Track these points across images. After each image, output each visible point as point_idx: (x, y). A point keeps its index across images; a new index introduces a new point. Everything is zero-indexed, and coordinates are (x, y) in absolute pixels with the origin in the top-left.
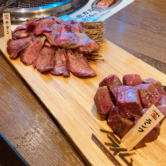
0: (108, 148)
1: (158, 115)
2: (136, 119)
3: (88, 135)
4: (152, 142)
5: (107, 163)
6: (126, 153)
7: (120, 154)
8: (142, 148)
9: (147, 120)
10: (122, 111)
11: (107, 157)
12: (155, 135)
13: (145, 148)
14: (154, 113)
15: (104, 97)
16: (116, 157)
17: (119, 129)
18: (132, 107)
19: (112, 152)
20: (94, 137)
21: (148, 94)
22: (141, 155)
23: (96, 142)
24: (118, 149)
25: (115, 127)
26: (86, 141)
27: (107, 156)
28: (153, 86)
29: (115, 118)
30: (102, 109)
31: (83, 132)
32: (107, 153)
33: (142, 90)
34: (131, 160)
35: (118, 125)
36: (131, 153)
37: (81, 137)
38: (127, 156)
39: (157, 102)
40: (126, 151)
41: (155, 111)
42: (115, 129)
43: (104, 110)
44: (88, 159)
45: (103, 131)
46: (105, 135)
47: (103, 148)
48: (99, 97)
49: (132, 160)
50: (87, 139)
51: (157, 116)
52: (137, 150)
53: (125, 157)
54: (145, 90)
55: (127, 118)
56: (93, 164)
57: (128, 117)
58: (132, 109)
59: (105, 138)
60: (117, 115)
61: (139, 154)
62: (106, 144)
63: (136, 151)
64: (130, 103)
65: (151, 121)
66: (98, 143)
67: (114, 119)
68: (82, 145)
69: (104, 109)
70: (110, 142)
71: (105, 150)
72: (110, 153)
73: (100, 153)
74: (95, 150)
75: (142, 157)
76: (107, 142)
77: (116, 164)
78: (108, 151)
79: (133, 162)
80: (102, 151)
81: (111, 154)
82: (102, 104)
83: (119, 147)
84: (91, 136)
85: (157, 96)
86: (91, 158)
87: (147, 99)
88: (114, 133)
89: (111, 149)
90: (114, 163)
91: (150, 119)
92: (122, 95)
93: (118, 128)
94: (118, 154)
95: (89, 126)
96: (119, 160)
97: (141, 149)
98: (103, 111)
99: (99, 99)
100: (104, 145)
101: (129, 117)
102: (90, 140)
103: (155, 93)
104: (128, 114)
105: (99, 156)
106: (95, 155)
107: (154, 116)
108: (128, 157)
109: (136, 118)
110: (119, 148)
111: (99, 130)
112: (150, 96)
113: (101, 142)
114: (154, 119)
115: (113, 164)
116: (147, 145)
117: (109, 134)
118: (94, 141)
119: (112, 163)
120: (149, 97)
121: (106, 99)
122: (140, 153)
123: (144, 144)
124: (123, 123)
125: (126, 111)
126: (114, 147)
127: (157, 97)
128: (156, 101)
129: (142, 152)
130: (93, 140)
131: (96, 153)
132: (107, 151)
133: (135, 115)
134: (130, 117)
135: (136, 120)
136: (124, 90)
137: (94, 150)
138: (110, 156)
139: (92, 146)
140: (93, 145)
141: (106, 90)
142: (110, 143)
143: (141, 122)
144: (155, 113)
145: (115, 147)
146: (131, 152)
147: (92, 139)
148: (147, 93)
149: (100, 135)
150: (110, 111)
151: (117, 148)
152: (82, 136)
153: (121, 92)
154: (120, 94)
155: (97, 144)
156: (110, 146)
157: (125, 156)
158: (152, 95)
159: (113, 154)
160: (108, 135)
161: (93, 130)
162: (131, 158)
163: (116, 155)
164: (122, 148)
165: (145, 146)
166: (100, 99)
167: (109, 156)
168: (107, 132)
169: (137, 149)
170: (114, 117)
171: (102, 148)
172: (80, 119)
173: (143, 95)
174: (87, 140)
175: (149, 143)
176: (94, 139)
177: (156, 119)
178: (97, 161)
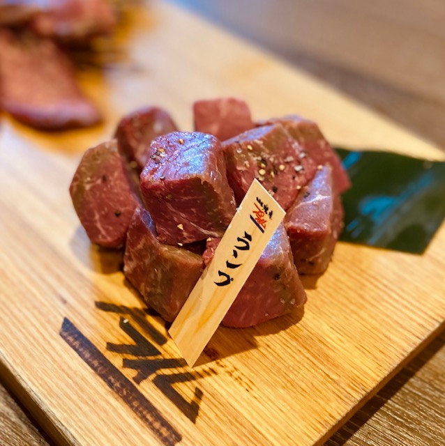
0: (116, 360)
1: (268, 212)
2: (209, 244)
3: (49, 322)
4: (282, 333)
5: (107, 407)
6: (181, 374)
7: (159, 376)
8: (243, 354)
9: (239, 239)
10: (163, 221)
11: (110, 389)
12: (283, 302)
13: (253, 352)
14: (258, 210)
15: (105, 179)
16: (143, 389)
17: (159, 291)
18: (190, 198)
19: (130, 374)
20: (69, 330)
21: (264, 161)
22: (236, 374)
23: (74, 344)
24: (153, 361)
25: (145, 286)
26: (39, 344)
27: (111, 385)
28: (284, 135)
29: (144, 253)
30: (99, 225)
31: (28, 314)
32: (111, 378)
33: (240, 146)
34: (196, 394)
35: (152, 276)
36: (198, 373)
37: (21, 331)
38: (182, 381)
39: (299, 187)
40: (181, 366)
41: (259, 201)
42: (146, 292)
43: (107, 230)
44: (39, 402)
45: (104, 306)
46: (113, 319)
47: (100, 364)
48: (88, 182)
49: (199, 394)
50: (43, 336)
51: (266, 217)
52: (224, 361)
53: (177, 384)
54: (250, 147)
55: (181, 245)
56: (54, 416)
57: (185, 239)
58: (193, 210)
59: (109, 330)
60: (146, 240)
61: (228, 372)
62: (111, 347)
63: (218, 363)
64: (181, 181)
65: (250, 239)
66: (81, 345)
67: (140, 257)
68: (22, 357)
69: (106, 227)
70: (128, 340)
71: (106, 367)
72: (120, 377)
73: (83, 379)
74: (69, 372)
75: (236, 384)
76: (116, 342)
77: (141, 409)
78: (117, 370)
79: (203, 398)
80: (92, 371)
81: (127, 380)
82: (100, 208)
83: (160, 354)
84: (59, 326)
85: (298, 168)
86: (51, 396)
87: (259, 176)
88: (145, 313)
89: (127, 364)
90: (132, 407)
91: (249, 233)
92: (158, 162)
93: (154, 286)
94: (152, 377)
95: (55, 292)
96: (151, 396)
97: (237, 355)
98: (103, 232)
99: (88, 187)
100: (102, 351)
101: (186, 242)
102: (55, 339)
103: (290, 159)
104: (180, 227)
105: (81, 389)
106: (67, 385)
107: (259, 219)
108: (188, 383)
109: (209, 239)
110: (160, 357)
111: (93, 305)
112: (272, 167)
113: (95, 344)
114: (258, 228)
115: (129, 409)
116: (260, 343)
117: (129, 316)
118: (68, 341)
119: (127, 406)
120: (268, 172)
121: (111, 187)
122: (230, 368)
123: (249, 341)
124: (166, 260)
125: (176, 219)
126: (141, 357)
127: (297, 172)
128: (295, 184)
129: (239, 366)
130: (64, 338)
131: (70, 381)
132: (113, 370)
133: (209, 229)
134: (191, 241)
135: (210, 246)
136: (171, 144)
137: (63, 370)
138: (121, 384)
139: (60, 356)
140: (61, 352)
141: (113, 153)
142: (127, 343)
143: (223, 251)
144: (261, 208)
145: (144, 355)
146: (199, 369)
147: (61, 335)
148: (260, 158)
149: (92, 321)
150: (127, 229)
151: (151, 358)
152: (24, 328)
153: (157, 153)
154: (154, 159)
155: (76, 350)
156: (127, 353)
157: (178, 382)
158: (279, 164)
159: (134, 379)
160: (122, 319)
161: (71, 308)
162: (197, 389)
163: (144, 381)
164: (168, 357)
165: (254, 345)
166: (91, 190)
167: (118, 385)
168: (123, 309)
169: (224, 357)
170: (140, 250)
171: (96, 363)
172: (22, 271)
173: (245, 165)
174: (41, 340)
175: (268, 337)
176: (70, 335)
177: (264, 227)
178: (72, 406)
